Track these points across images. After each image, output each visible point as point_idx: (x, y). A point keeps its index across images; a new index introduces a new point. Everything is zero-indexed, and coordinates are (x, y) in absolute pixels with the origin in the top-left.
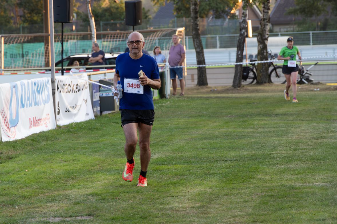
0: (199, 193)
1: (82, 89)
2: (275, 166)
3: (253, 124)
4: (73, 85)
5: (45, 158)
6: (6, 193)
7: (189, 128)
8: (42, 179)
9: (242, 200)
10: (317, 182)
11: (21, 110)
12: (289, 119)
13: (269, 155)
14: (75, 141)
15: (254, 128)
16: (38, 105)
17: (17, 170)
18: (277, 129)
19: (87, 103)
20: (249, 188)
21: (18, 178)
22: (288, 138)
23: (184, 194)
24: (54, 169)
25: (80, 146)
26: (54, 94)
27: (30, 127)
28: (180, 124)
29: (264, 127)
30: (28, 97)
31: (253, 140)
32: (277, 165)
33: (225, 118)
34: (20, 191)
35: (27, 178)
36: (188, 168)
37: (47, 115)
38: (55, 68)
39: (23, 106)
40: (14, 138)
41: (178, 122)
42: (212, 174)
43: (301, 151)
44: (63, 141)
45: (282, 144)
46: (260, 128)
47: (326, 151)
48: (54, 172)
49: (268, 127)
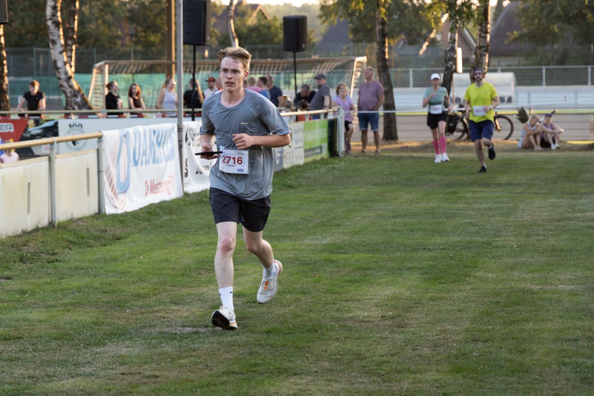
0: (392, 296)
2: (500, 259)
3: (465, 197)
5: (169, 239)
6: (112, 290)
7: (373, 201)
8: (165, 270)
9: (455, 308)
10: (562, 284)
11: (133, 169)
12: (517, 191)
13: (489, 243)
15: (467, 203)
16: (158, 163)
17: (128, 256)
18: (500, 205)
20: (464, 290)
21: (129, 267)
22: (517, 218)
24: (180, 256)
26: (180, 147)
27: (147, 194)
28: (361, 195)
29: (481, 202)
30: (143, 150)
31: (466, 220)
32: (503, 258)
33: (424, 187)
34: (132, 287)
35: (143, 269)
36: (375, 260)
37: (170, 177)
39: (136, 163)
40: (123, 208)
41: (357, 192)
42: (409, 269)
43: (536, 238)
44: (193, 216)
45: (509, 226)
46: (475, 203)
47: (573, 239)
48: (181, 260)
49: (488, 202)
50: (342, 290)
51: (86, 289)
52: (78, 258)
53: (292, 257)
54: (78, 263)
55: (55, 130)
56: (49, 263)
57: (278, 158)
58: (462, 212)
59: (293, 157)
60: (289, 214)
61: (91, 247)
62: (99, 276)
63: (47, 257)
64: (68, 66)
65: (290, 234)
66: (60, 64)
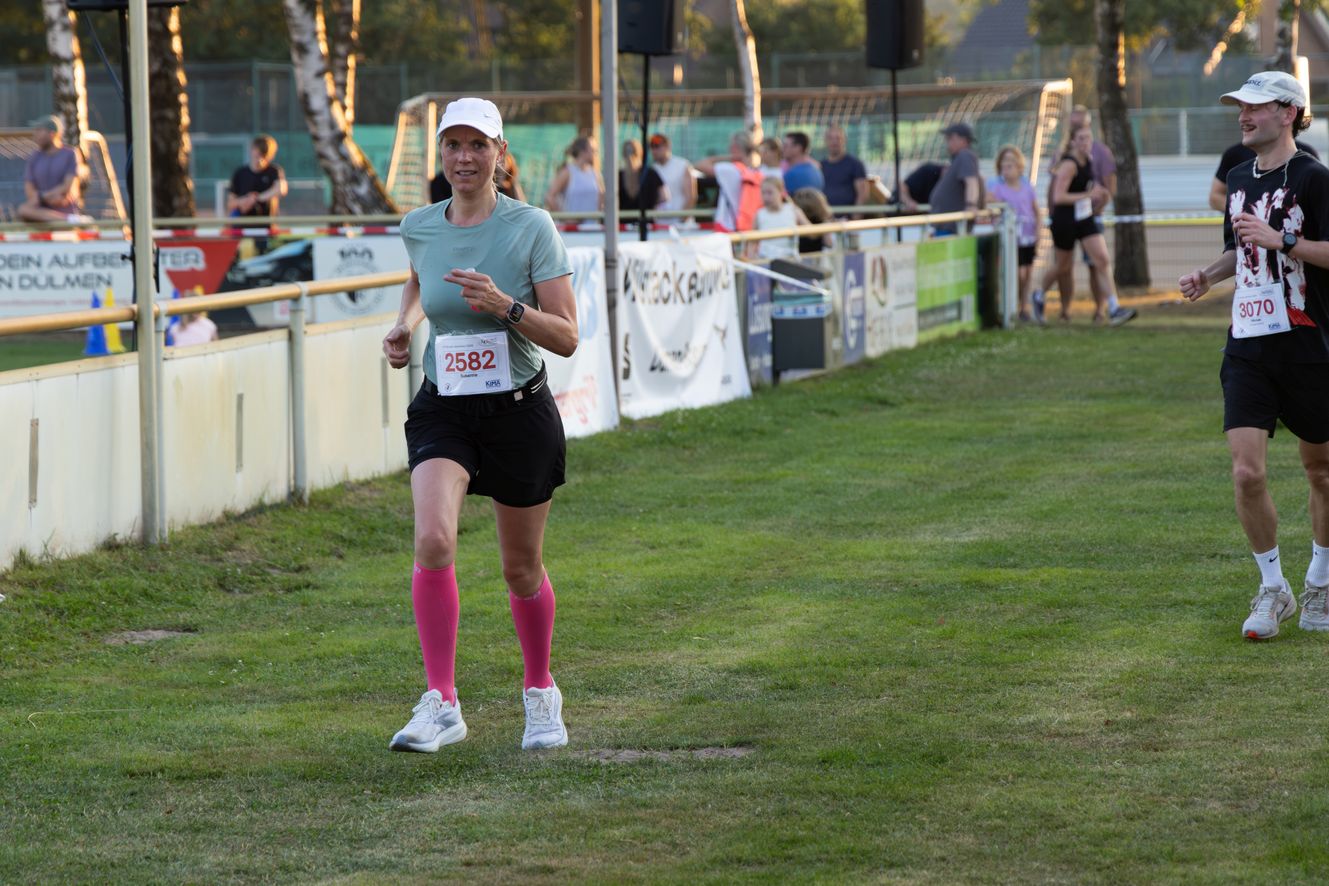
0: (1132, 672)
1: (710, 292)
4: (678, 276)
5: (582, 532)
7: (1088, 437)
8: (571, 607)
9: (1287, 702)
14: (687, 473)
17: (481, 573)
19: (726, 341)
21: (483, 602)
23: (1077, 675)
24: (610, 574)
25: (702, 495)
26: (612, 305)
28: (1057, 423)
34: (492, 650)
36: (1090, 582)
37: (585, 380)
41: (1047, 416)
42: (1175, 604)
44: (643, 475)
48: (613, 584)
50: (1007, 657)
51: (380, 656)
52: (359, 578)
53: (885, 577)
54: (360, 592)
55: (305, 265)
56: (289, 590)
57: (852, 332)
59: (890, 330)
60: (880, 468)
61: (391, 551)
63: (285, 576)
65: (881, 519)
66: (317, 103)
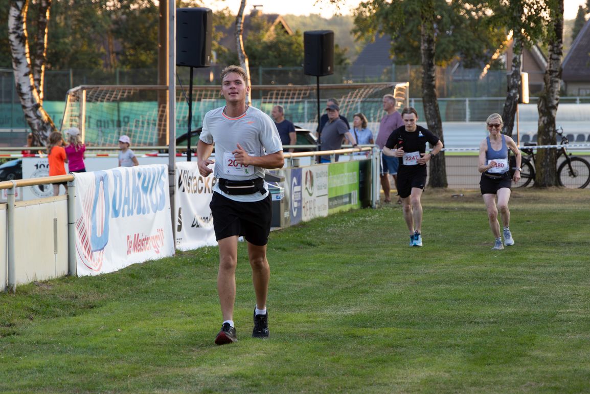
0: (426, 379)
2: (563, 335)
3: (526, 259)
4: (206, 180)
5: (154, 307)
6: (81, 370)
7: (412, 262)
8: (147, 345)
11: (112, 221)
13: (553, 316)
14: (209, 279)
15: (528, 266)
16: (144, 213)
17: (102, 328)
18: (569, 269)
20: (516, 373)
21: (103, 342)
23: (399, 381)
24: (168, 329)
26: (172, 194)
27: (129, 252)
28: (396, 254)
29: (546, 264)
30: (125, 198)
31: (525, 287)
32: (567, 334)
33: (476, 246)
34: (106, 366)
35: (120, 344)
36: (408, 335)
37: (158, 230)
38: (175, 147)
39: (116, 213)
40: (99, 270)
41: (392, 252)
42: (450, 346)
44: (186, 279)
46: (539, 266)
48: (169, 333)
49: (554, 266)
51: (49, 369)
52: (40, 329)
53: (306, 331)
54: (40, 337)
55: (17, 172)
56: (4, 336)
57: (295, 208)
58: (520, 277)
59: (315, 207)
60: (306, 277)
61: (57, 316)
62: (65, 353)
63: (3, 328)
64: (35, 92)
65: (305, 303)
66: (25, 89)
